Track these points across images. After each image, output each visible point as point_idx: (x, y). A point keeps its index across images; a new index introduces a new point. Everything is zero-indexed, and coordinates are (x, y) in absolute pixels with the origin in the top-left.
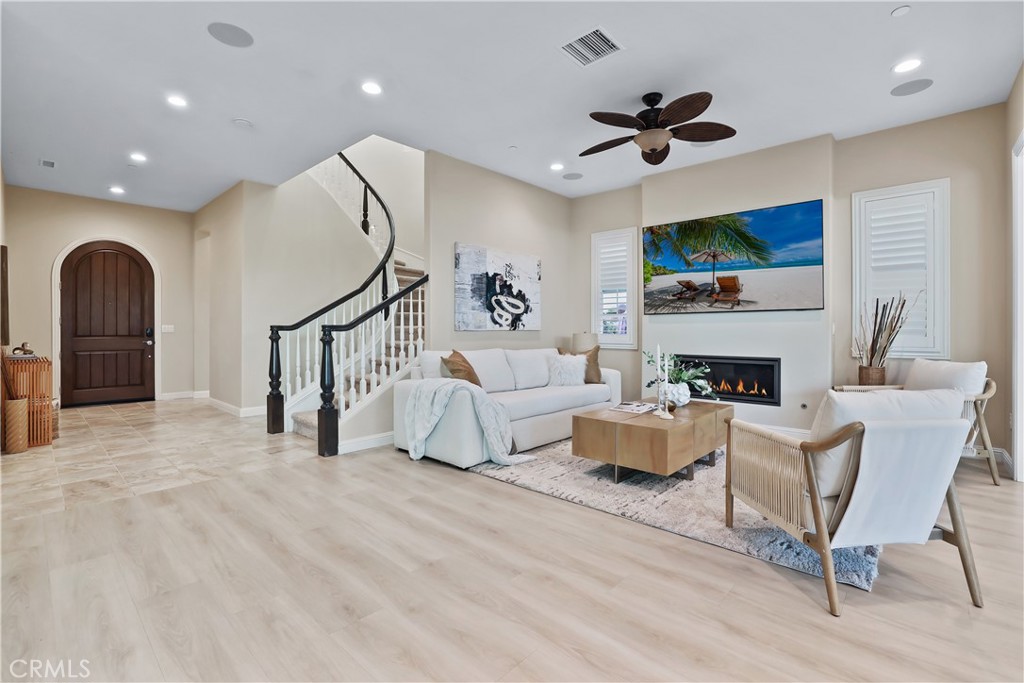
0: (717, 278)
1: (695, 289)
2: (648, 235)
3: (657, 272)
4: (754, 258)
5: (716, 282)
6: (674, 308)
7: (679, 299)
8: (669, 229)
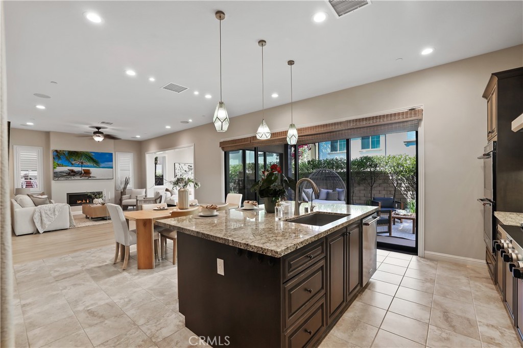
1: (75, 172)
2: (55, 153)
3: (59, 165)
4: (95, 165)
5: (82, 170)
6: (66, 178)
7: (68, 175)
8: (64, 152)
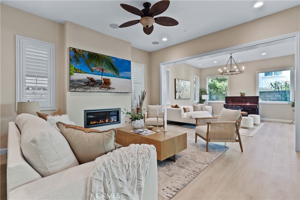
0: (103, 79)
1: (95, 82)
2: (73, 52)
3: (77, 71)
4: (115, 74)
5: (102, 80)
6: (85, 89)
7: (87, 85)
8: (84, 53)
